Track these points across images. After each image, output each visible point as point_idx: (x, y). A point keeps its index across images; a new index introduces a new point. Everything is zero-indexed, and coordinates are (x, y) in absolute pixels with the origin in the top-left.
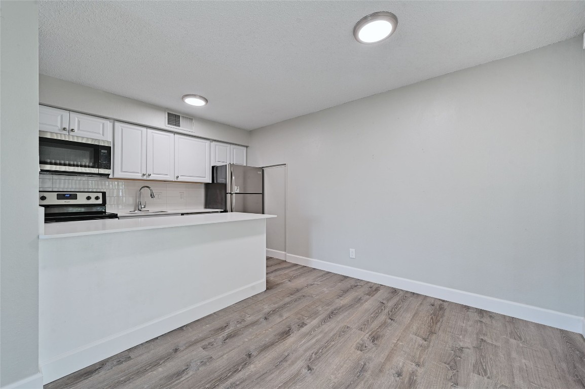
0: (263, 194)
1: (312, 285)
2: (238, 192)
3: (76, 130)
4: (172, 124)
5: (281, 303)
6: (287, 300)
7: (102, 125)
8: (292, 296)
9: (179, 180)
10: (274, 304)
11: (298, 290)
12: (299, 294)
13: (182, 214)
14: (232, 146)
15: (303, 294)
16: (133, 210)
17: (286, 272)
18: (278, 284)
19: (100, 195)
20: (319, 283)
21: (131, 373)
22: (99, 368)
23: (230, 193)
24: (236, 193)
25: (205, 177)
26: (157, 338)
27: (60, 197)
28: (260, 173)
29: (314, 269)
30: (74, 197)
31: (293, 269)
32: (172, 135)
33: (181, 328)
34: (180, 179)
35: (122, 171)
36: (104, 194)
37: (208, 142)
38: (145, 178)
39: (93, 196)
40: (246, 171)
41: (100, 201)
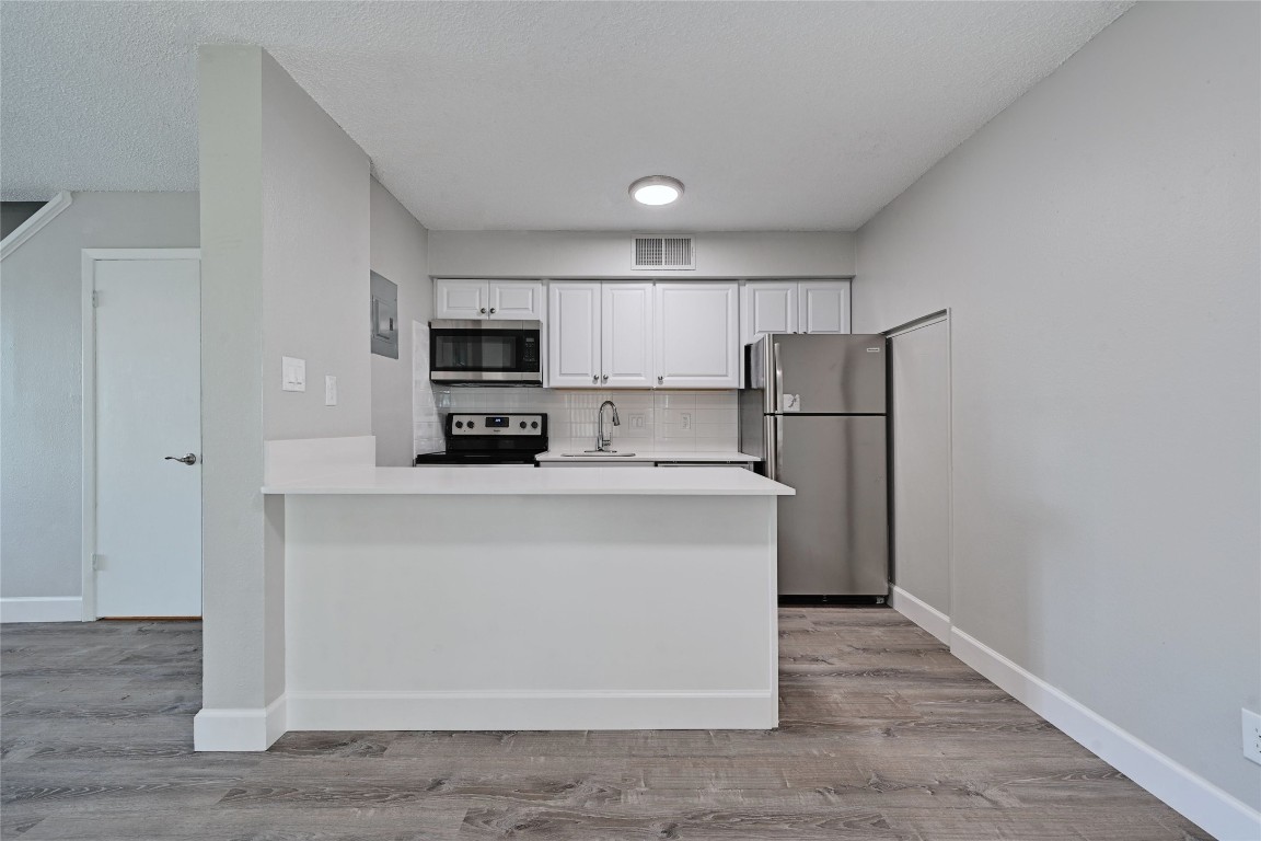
0: (889, 415)
1: (964, 792)
2: (796, 409)
3: (497, 310)
4: (648, 263)
5: (773, 803)
6: (806, 801)
7: (530, 294)
8: (833, 798)
9: (665, 385)
10: (749, 792)
11: (881, 785)
12: (867, 805)
13: (656, 464)
14: (802, 286)
15: (884, 813)
16: (593, 449)
17: (908, 691)
18: (832, 727)
19: (539, 420)
20: (1005, 801)
21: (346, 786)
22: (345, 744)
23: (771, 414)
24: (785, 414)
25: (726, 376)
26: (450, 733)
27: (491, 422)
28: (879, 350)
29: (1047, 726)
30: (504, 423)
31: (947, 691)
32: (649, 286)
33: (500, 735)
34: (668, 382)
35: (561, 374)
36: (545, 417)
37: (733, 287)
38: (599, 384)
39: (529, 420)
40: (850, 349)
41: (538, 432)
